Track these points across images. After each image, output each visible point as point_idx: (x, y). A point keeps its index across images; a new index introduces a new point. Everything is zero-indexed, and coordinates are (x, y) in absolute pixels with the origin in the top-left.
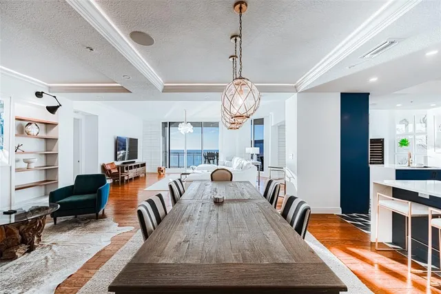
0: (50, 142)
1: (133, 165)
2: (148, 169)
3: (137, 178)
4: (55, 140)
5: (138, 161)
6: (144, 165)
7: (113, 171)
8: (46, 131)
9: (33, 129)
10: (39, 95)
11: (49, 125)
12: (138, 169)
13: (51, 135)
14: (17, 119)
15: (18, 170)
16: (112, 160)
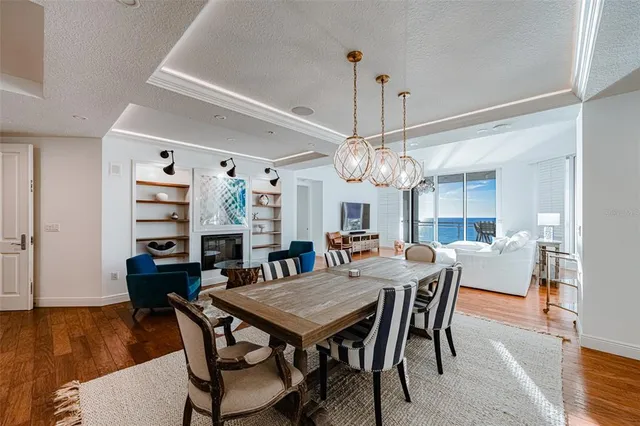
0: (276, 209)
1: (360, 236)
2: (382, 242)
3: (366, 252)
4: (280, 208)
5: (369, 232)
6: (377, 237)
7: (336, 241)
8: (275, 200)
9: (264, 200)
10: (267, 171)
11: (276, 196)
12: (367, 242)
13: (277, 204)
14: (254, 192)
15: (254, 234)
16: (337, 228)
